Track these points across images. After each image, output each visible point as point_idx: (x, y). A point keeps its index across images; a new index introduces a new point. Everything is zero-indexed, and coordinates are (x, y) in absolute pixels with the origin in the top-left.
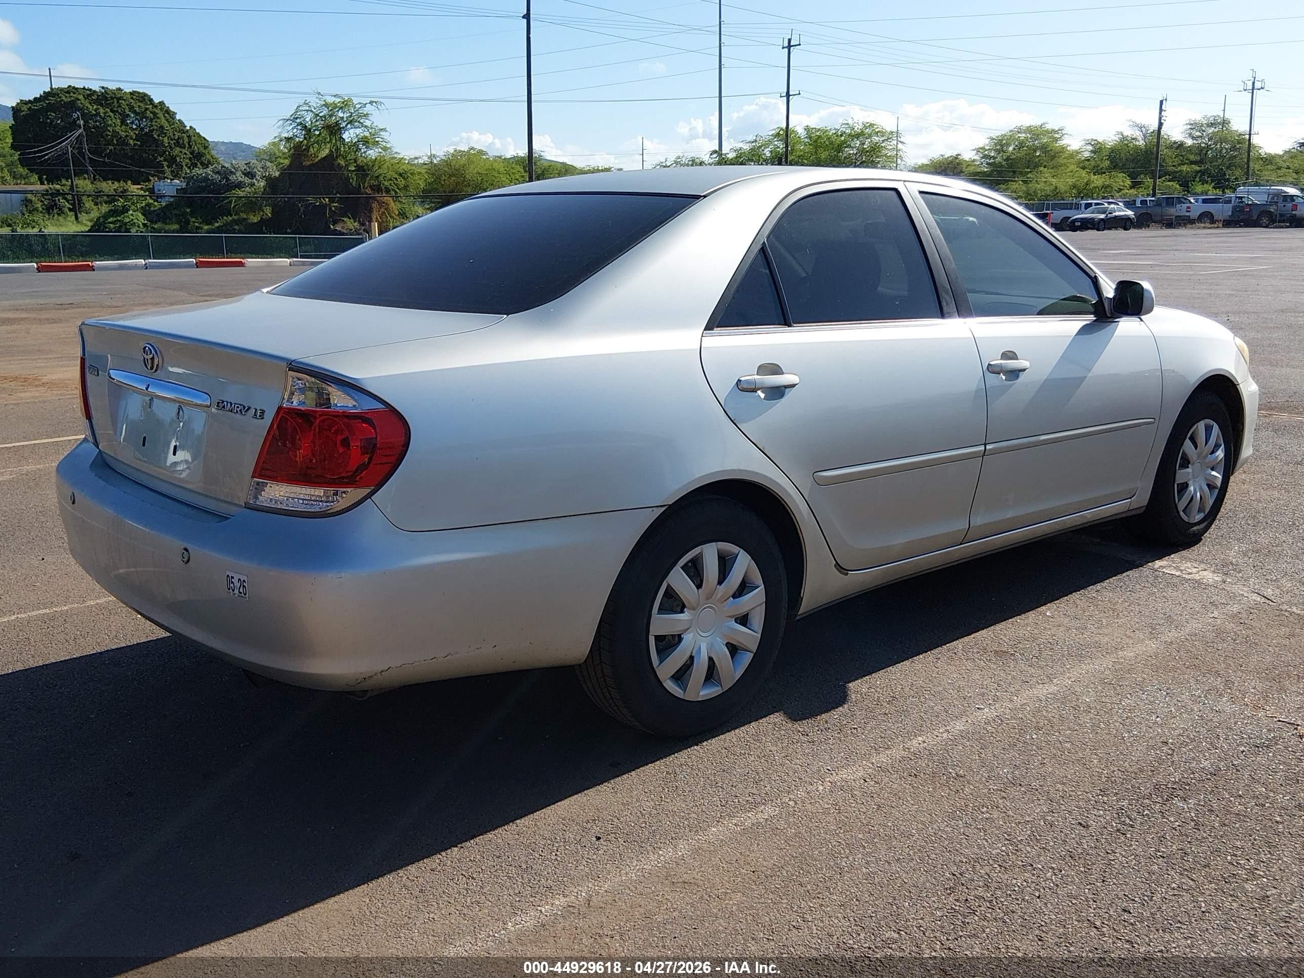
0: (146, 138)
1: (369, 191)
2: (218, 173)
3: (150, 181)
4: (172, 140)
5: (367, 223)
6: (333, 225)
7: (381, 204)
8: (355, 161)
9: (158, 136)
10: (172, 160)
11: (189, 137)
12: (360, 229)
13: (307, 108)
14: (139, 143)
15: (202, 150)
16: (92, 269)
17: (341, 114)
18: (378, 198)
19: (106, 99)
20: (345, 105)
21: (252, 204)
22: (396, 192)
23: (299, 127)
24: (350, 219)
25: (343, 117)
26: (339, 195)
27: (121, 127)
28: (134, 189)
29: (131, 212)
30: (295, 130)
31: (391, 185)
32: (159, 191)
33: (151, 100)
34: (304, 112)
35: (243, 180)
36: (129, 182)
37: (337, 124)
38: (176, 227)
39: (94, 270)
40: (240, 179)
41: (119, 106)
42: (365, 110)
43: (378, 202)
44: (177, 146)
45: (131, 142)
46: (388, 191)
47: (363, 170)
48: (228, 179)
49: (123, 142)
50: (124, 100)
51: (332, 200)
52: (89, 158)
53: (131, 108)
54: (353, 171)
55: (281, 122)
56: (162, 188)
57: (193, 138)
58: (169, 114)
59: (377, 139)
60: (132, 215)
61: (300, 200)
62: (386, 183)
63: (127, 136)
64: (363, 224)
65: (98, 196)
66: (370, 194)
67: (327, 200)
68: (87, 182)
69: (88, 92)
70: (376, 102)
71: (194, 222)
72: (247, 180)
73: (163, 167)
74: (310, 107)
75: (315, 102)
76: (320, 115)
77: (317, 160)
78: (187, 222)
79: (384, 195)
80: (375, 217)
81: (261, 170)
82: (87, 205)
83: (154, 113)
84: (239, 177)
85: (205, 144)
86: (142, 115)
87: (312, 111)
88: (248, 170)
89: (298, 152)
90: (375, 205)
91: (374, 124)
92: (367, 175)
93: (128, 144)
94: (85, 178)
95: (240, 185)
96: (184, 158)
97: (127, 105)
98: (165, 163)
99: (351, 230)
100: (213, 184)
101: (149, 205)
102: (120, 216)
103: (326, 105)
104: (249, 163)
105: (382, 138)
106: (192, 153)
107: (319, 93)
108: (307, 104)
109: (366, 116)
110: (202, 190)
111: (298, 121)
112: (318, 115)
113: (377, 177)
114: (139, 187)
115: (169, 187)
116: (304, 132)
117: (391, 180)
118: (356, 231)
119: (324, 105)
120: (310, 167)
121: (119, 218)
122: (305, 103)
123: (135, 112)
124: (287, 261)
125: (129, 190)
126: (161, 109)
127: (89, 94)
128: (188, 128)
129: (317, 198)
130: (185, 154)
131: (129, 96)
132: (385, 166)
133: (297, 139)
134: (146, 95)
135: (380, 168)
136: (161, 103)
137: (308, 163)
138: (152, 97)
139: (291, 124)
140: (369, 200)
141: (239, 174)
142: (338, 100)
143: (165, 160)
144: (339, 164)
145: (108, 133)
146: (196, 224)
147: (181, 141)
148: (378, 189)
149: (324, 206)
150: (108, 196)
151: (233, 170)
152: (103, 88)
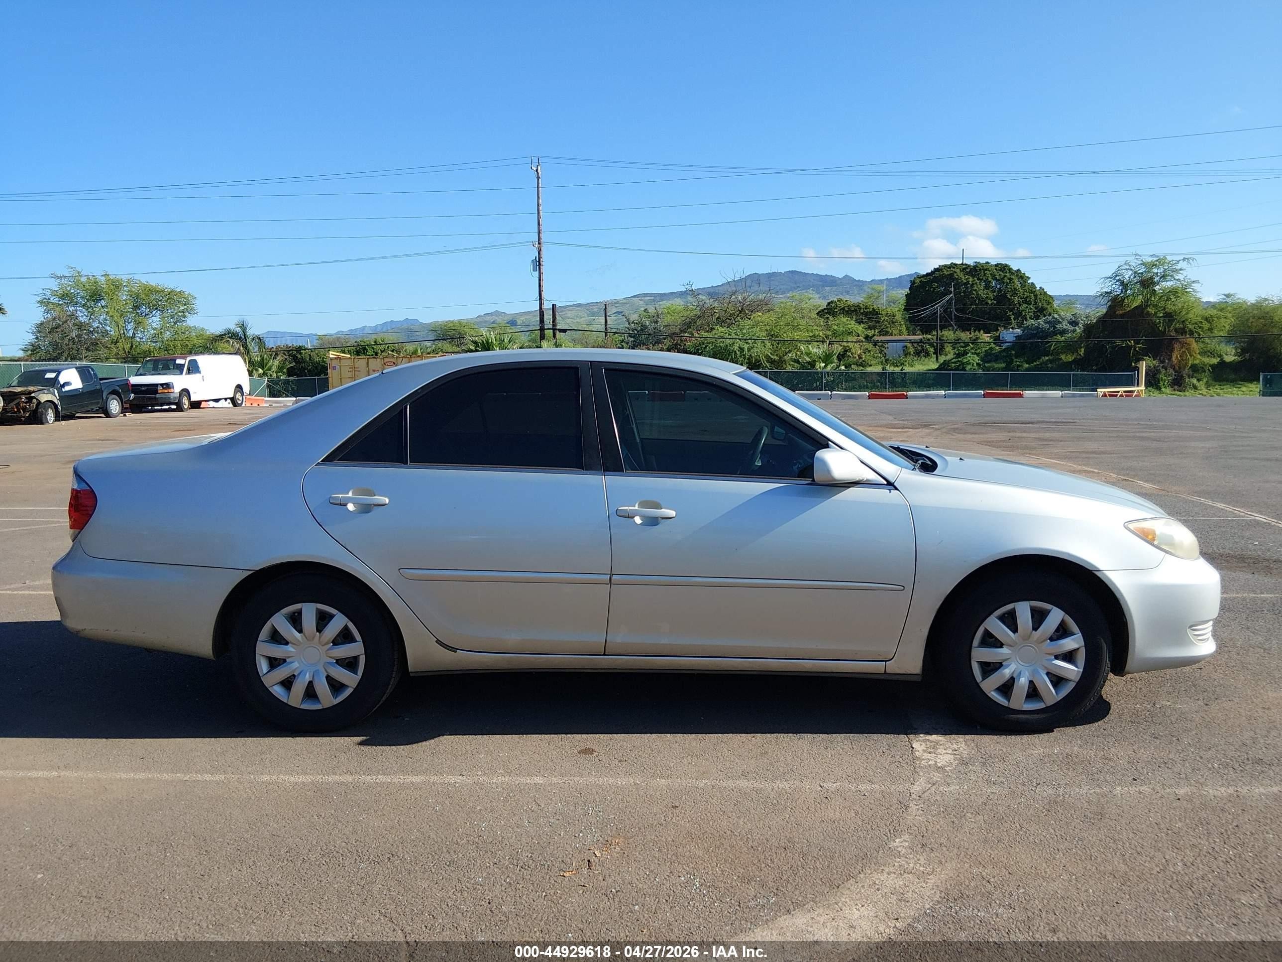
0: (1002, 298)
1: (1173, 334)
2: (1048, 323)
3: (998, 330)
4: (1021, 299)
5: (1167, 361)
6: (1135, 363)
7: (1183, 344)
8: (1164, 309)
9: (1011, 296)
10: (1018, 315)
11: (1036, 296)
12: (1158, 366)
13: (1127, 268)
14: (995, 302)
15: (1045, 305)
16: (906, 397)
17: (1155, 270)
18: (1181, 340)
19: (976, 271)
20: (1161, 262)
21: (1070, 347)
22: (1199, 335)
23: (1117, 283)
24: (1150, 357)
25: (1157, 273)
26: (1144, 338)
27: (983, 290)
28: (986, 337)
29: (969, 355)
30: (1114, 286)
31: (1195, 328)
32: (1003, 338)
33: (1010, 269)
34: (1124, 271)
35: (1066, 327)
36: (982, 332)
37: (1151, 278)
38: (1003, 365)
39: (907, 398)
40: (1065, 327)
41: (985, 275)
42: (1178, 267)
43: (1180, 342)
44: (1025, 303)
45: (990, 302)
46: (1191, 333)
47: (1169, 317)
48: (1055, 328)
49: (983, 302)
50: (989, 271)
51: (1137, 342)
52: (955, 315)
53: (993, 276)
54: (1161, 317)
55: (1102, 280)
56: (1004, 336)
57: (1039, 296)
58: (1022, 277)
59: (1188, 290)
60: (970, 357)
61: (1109, 342)
62: (1190, 327)
63: (987, 297)
64: (1162, 362)
65: (956, 343)
66: (1174, 336)
67: (1132, 342)
68: (951, 333)
69: (964, 267)
70: (1188, 259)
71: (1016, 362)
72: (1070, 328)
73: (1011, 320)
74: (1130, 266)
75: (1134, 262)
76: (1139, 272)
77: (1129, 309)
78: (1011, 362)
79: (1188, 336)
80: (1175, 356)
81: (1085, 319)
82: (947, 350)
83: (1010, 279)
84: (1065, 325)
85: (1049, 299)
86: (1000, 281)
87: (1131, 270)
88: (1073, 319)
89: (1115, 303)
90: (1177, 346)
91: (1188, 277)
92: (1174, 319)
93: (987, 303)
94: (949, 330)
95: (1063, 332)
96: (1029, 312)
97: (991, 274)
98: (1012, 317)
99: (1150, 367)
100: (1042, 331)
101: (991, 349)
102: (960, 358)
103: (1143, 264)
104: (1075, 314)
105: (1192, 289)
106: (1036, 308)
107: (1137, 255)
108: (1128, 263)
109: (1177, 271)
110: (1033, 336)
111: (1117, 278)
112: (1135, 272)
113: (1183, 321)
114: (989, 335)
115: (1010, 335)
116: (1121, 288)
117: (1196, 323)
118: (1154, 367)
119: (1141, 264)
120: (1122, 316)
121: (959, 359)
122: (1125, 264)
123: (997, 280)
124: (1059, 393)
125: (981, 337)
126: (1017, 276)
127: (965, 268)
128: (1038, 288)
129: (1124, 340)
130: (1031, 309)
131: (994, 268)
132: (1192, 312)
133: (1115, 293)
134: (1006, 265)
135: (1187, 314)
136: (1018, 271)
137: (1121, 312)
138: (1011, 267)
139: (1111, 281)
140: (1172, 340)
141: (1064, 323)
142: (1155, 259)
143: (1013, 314)
144: (1149, 312)
145: (973, 296)
146: (1018, 363)
147: (1028, 299)
148: (1182, 331)
149: (1129, 347)
150: (964, 343)
151: (1060, 320)
152: (976, 262)
